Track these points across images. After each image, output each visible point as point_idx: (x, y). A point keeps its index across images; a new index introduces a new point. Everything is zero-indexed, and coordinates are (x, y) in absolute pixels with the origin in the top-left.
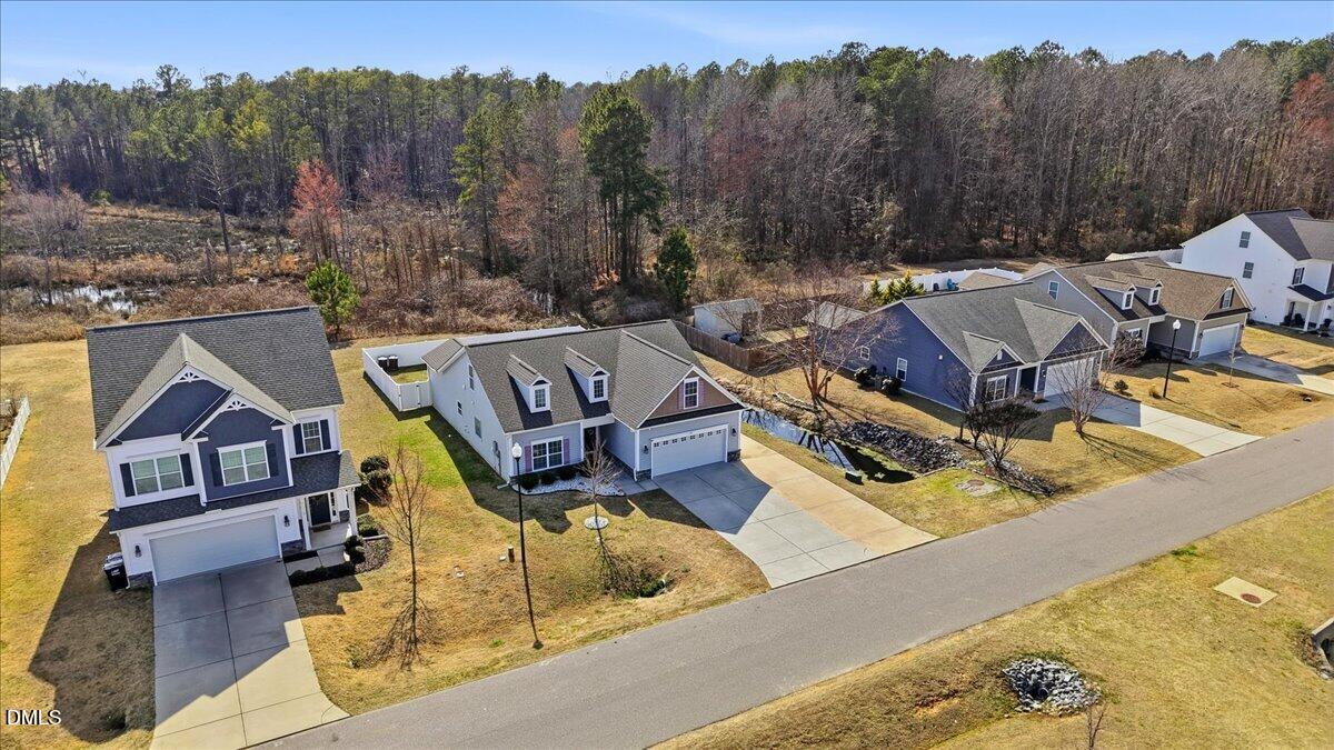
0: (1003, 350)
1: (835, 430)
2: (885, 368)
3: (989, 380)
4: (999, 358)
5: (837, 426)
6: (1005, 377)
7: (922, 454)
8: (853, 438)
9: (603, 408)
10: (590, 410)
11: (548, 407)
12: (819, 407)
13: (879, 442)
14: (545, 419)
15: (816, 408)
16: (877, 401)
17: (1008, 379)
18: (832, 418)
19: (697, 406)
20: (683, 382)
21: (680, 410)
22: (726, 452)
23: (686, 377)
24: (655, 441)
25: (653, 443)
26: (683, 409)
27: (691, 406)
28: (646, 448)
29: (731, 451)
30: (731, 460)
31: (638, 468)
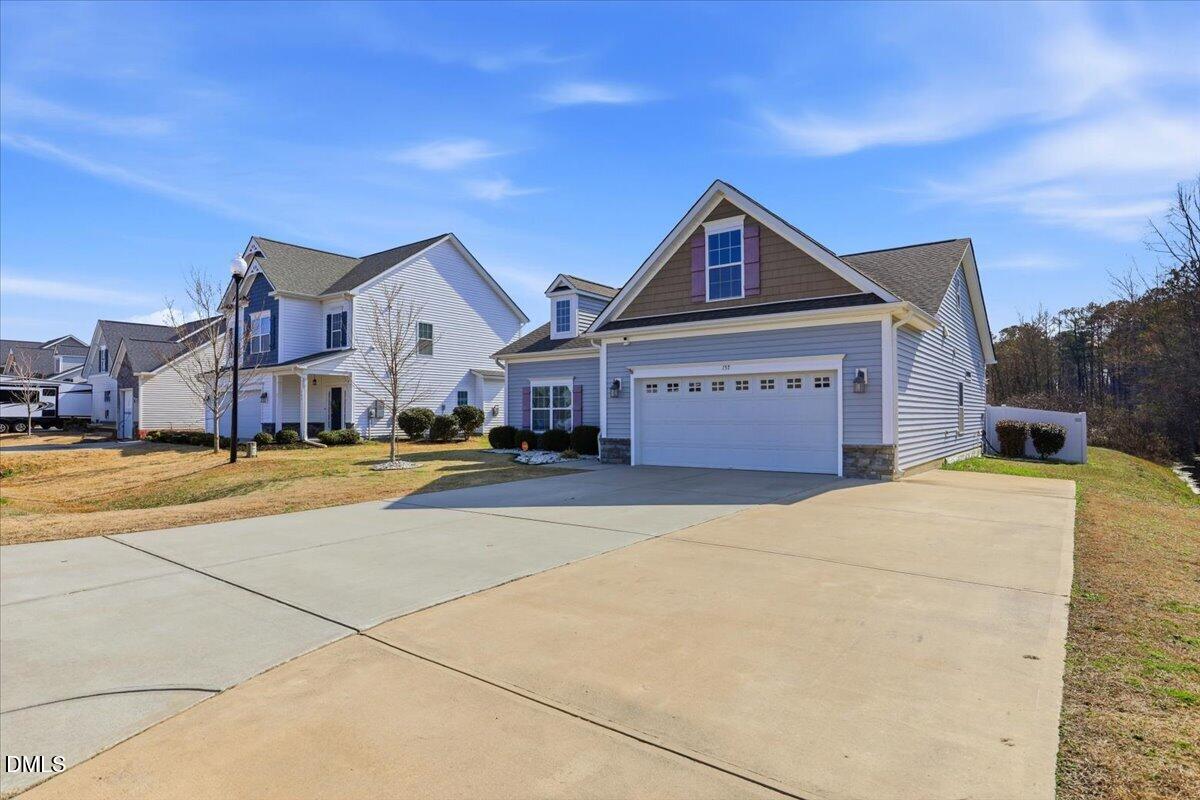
19: (743, 296)
20: (701, 230)
21: (696, 303)
22: (840, 442)
23: (709, 219)
24: (641, 372)
25: (632, 377)
26: (703, 302)
27: (728, 296)
28: (617, 383)
29: (856, 443)
30: (859, 476)
31: (603, 431)
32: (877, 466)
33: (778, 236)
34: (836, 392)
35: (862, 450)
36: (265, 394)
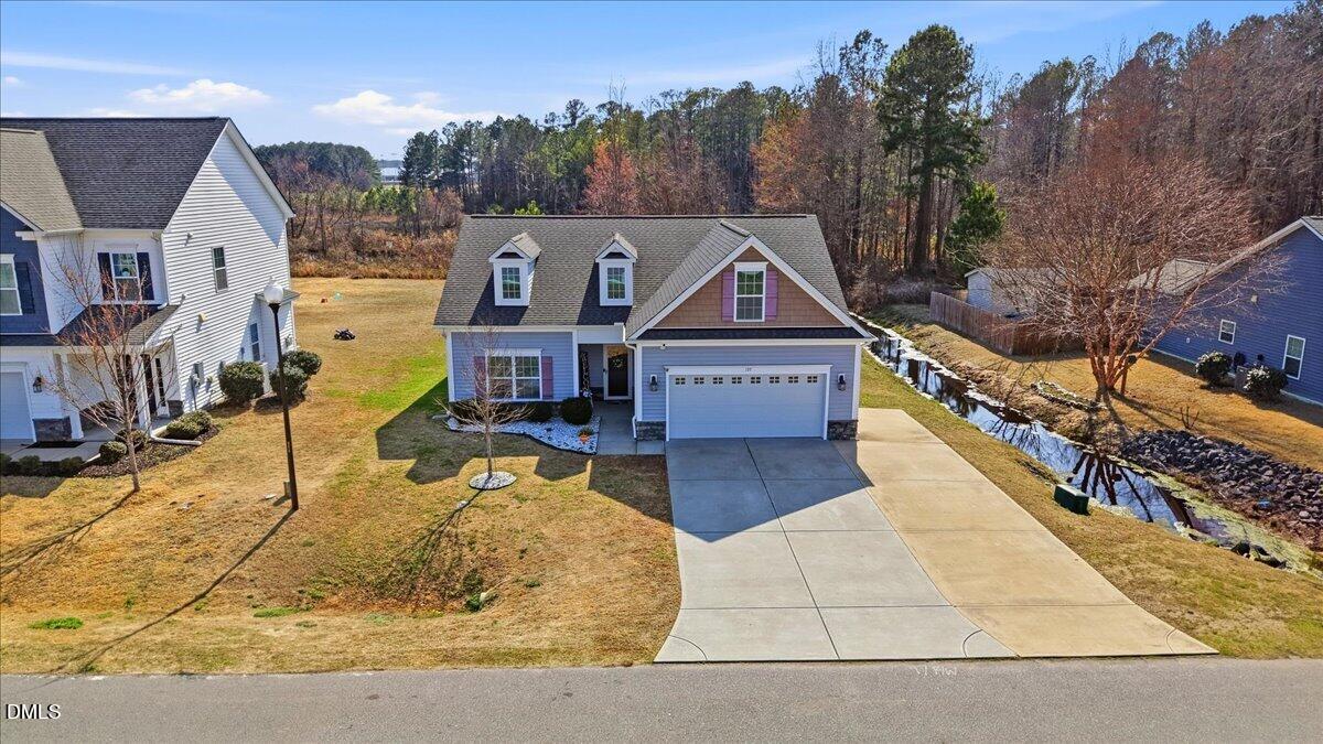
1: (1115, 442)
5: (1122, 435)
9: (619, 314)
10: (594, 314)
11: (525, 300)
12: (1102, 405)
13: (1200, 466)
14: (509, 316)
15: (1094, 405)
18: (1118, 422)
19: (763, 320)
20: (730, 268)
21: (726, 322)
22: (826, 420)
23: (739, 259)
24: (675, 371)
25: (668, 374)
26: (732, 321)
27: (751, 318)
28: (654, 381)
29: (836, 418)
30: (836, 438)
31: (639, 416)
32: (848, 432)
33: (790, 280)
34: (824, 387)
35: (839, 423)
36: (39, 379)
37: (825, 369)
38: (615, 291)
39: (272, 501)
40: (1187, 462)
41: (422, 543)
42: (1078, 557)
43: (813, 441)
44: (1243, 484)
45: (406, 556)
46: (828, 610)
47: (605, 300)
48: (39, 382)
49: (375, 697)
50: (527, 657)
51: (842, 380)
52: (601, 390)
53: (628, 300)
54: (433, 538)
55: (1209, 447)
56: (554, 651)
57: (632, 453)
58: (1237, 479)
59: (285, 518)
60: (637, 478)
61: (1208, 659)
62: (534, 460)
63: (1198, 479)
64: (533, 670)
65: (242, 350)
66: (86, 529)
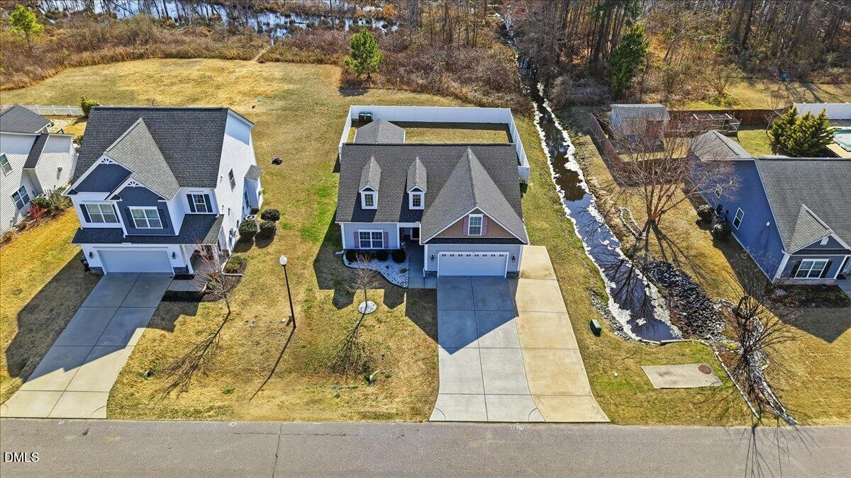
0: (830, 237)
1: (642, 262)
2: (727, 212)
3: (804, 260)
4: (824, 242)
5: (645, 259)
6: (827, 260)
7: (695, 312)
8: (650, 275)
9: (418, 215)
10: (407, 215)
11: (375, 207)
12: (644, 234)
13: (670, 285)
14: (369, 216)
15: (641, 235)
16: (702, 241)
17: (830, 263)
18: (647, 250)
19: (481, 236)
20: (468, 216)
21: (464, 237)
22: (506, 271)
23: (471, 213)
24: (442, 253)
25: (439, 254)
26: (467, 235)
27: (475, 234)
28: (433, 257)
29: (510, 271)
30: (510, 278)
31: (426, 268)
32: (515, 275)
33: (493, 221)
34: (506, 259)
35: (512, 272)
36: (174, 253)
37: (507, 253)
38: (417, 202)
39: (286, 323)
40: (665, 282)
41: (345, 348)
42: (584, 368)
43: (500, 278)
44: (682, 300)
45: (340, 354)
46: (489, 396)
47: (411, 207)
48: (174, 255)
49: (345, 435)
50: (389, 416)
51: (513, 258)
52: (409, 236)
53: (422, 207)
54: (350, 344)
55: (677, 275)
56: (397, 414)
57: (422, 287)
58: (681, 297)
59: (292, 333)
60: (424, 307)
61: (606, 425)
62: (381, 292)
63: (666, 292)
64: (391, 423)
65: (243, 208)
66: (218, 335)
